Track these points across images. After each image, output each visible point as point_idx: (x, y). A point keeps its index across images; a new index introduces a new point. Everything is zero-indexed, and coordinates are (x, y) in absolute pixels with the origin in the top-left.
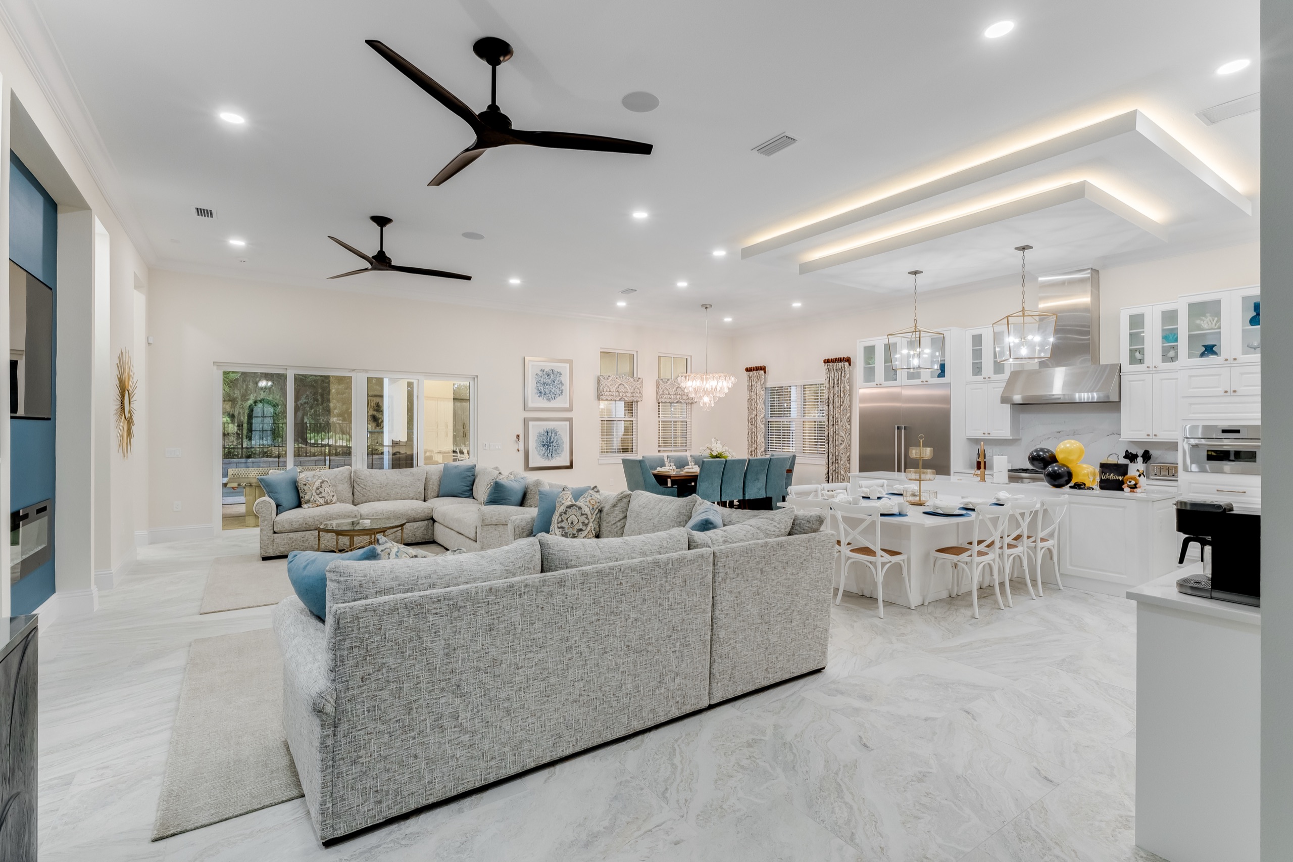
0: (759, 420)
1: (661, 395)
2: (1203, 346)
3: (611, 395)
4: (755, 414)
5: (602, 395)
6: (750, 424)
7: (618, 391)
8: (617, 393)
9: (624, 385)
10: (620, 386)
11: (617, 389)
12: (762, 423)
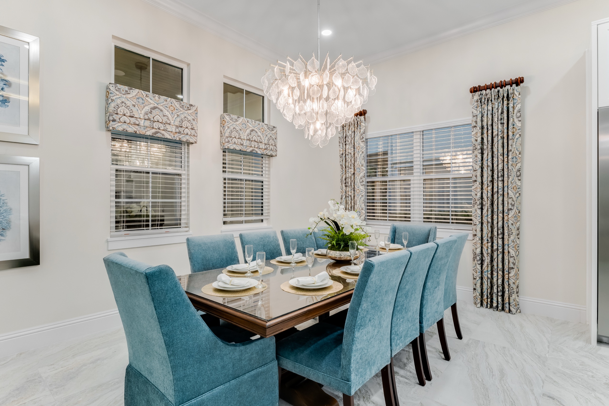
0: (358, 180)
1: (227, 137)
3: (135, 124)
4: (352, 173)
5: (114, 121)
6: (344, 185)
7: (149, 119)
8: (147, 123)
9: (161, 111)
10: (153, 111)
11: (147, 114)
12: (362, 184)
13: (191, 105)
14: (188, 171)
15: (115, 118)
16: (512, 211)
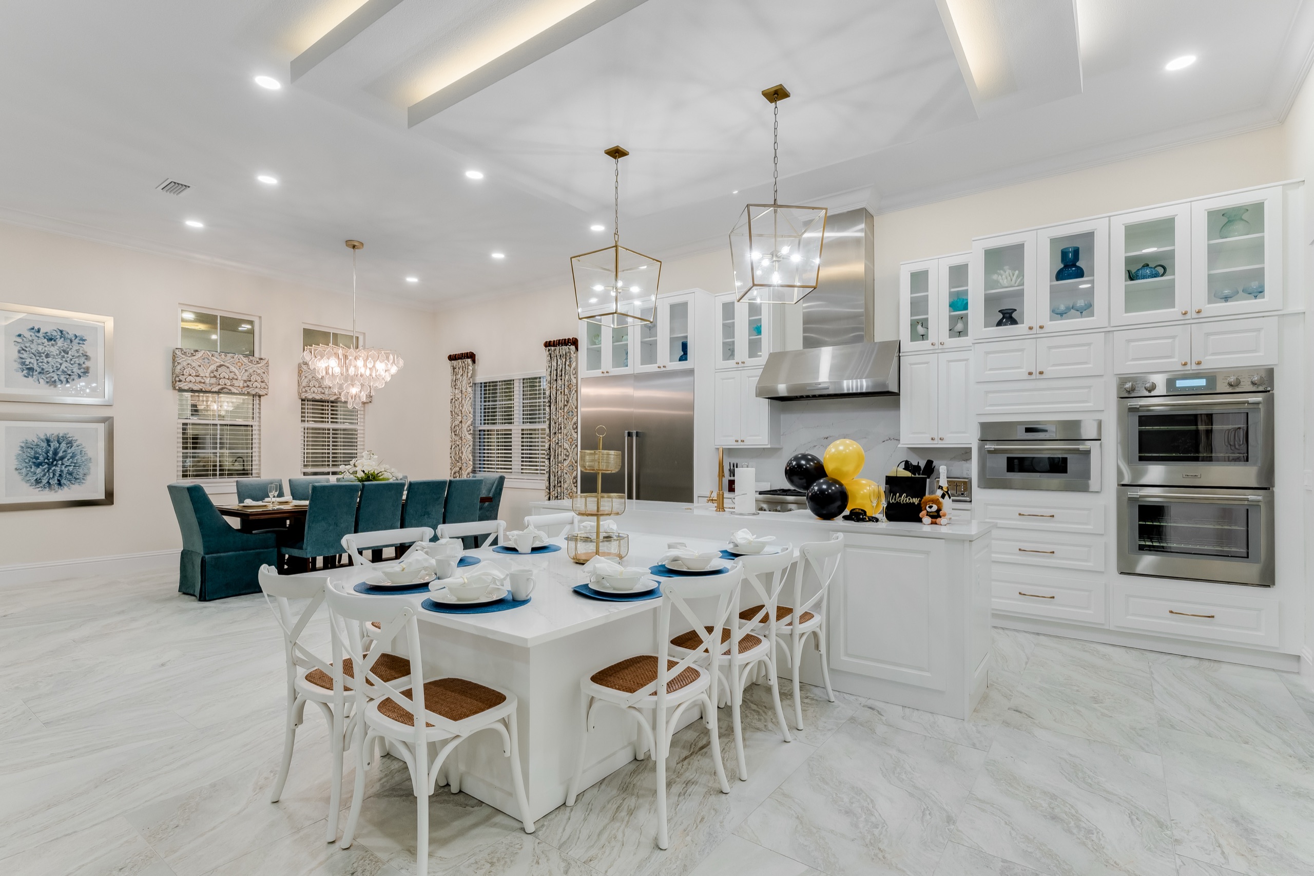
0: (465, 429)
1: (304, 387)
2: (999, 311)
3: (200, 382)
4: (460, 420)
5: (180, 381)
6: (453, 433)
7: (215, 377)
8: (213, 381)
9: (228, 367)
10: (219, 369)
11: (213, 372)
12: (469, 433)
13: (261, 359)
14: (260, 422)
15: (181, 379)
16: (566, 461)
